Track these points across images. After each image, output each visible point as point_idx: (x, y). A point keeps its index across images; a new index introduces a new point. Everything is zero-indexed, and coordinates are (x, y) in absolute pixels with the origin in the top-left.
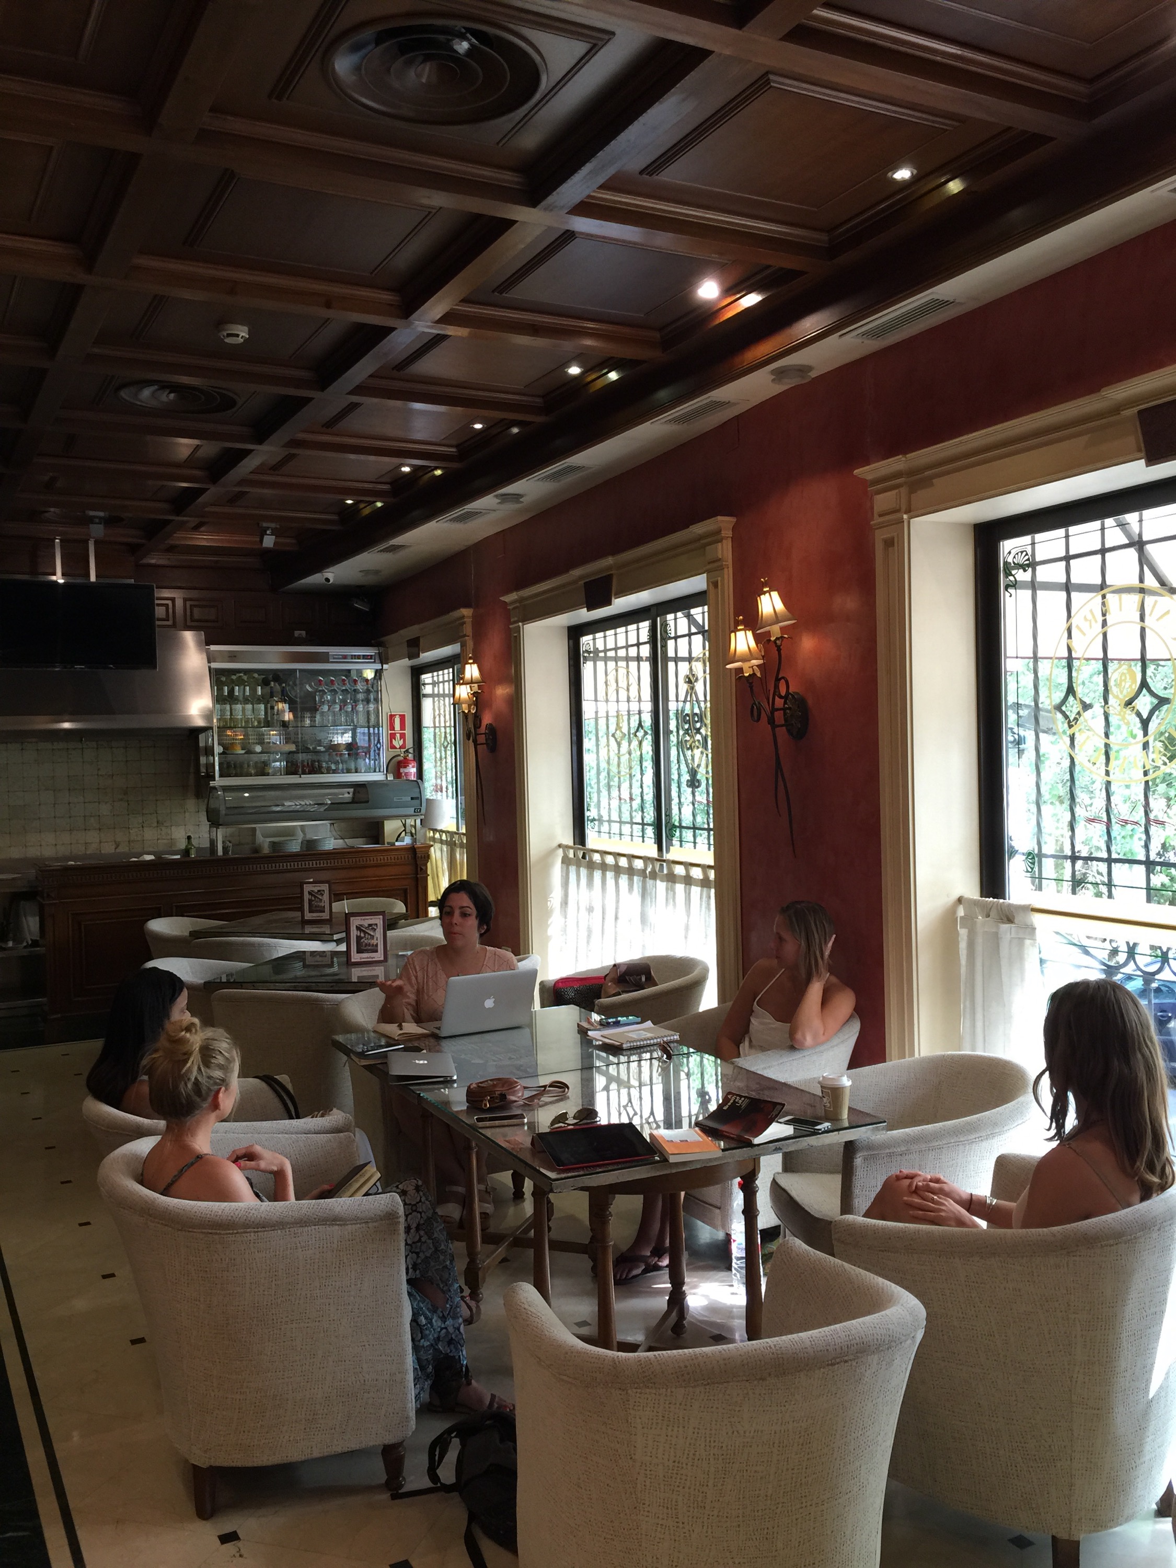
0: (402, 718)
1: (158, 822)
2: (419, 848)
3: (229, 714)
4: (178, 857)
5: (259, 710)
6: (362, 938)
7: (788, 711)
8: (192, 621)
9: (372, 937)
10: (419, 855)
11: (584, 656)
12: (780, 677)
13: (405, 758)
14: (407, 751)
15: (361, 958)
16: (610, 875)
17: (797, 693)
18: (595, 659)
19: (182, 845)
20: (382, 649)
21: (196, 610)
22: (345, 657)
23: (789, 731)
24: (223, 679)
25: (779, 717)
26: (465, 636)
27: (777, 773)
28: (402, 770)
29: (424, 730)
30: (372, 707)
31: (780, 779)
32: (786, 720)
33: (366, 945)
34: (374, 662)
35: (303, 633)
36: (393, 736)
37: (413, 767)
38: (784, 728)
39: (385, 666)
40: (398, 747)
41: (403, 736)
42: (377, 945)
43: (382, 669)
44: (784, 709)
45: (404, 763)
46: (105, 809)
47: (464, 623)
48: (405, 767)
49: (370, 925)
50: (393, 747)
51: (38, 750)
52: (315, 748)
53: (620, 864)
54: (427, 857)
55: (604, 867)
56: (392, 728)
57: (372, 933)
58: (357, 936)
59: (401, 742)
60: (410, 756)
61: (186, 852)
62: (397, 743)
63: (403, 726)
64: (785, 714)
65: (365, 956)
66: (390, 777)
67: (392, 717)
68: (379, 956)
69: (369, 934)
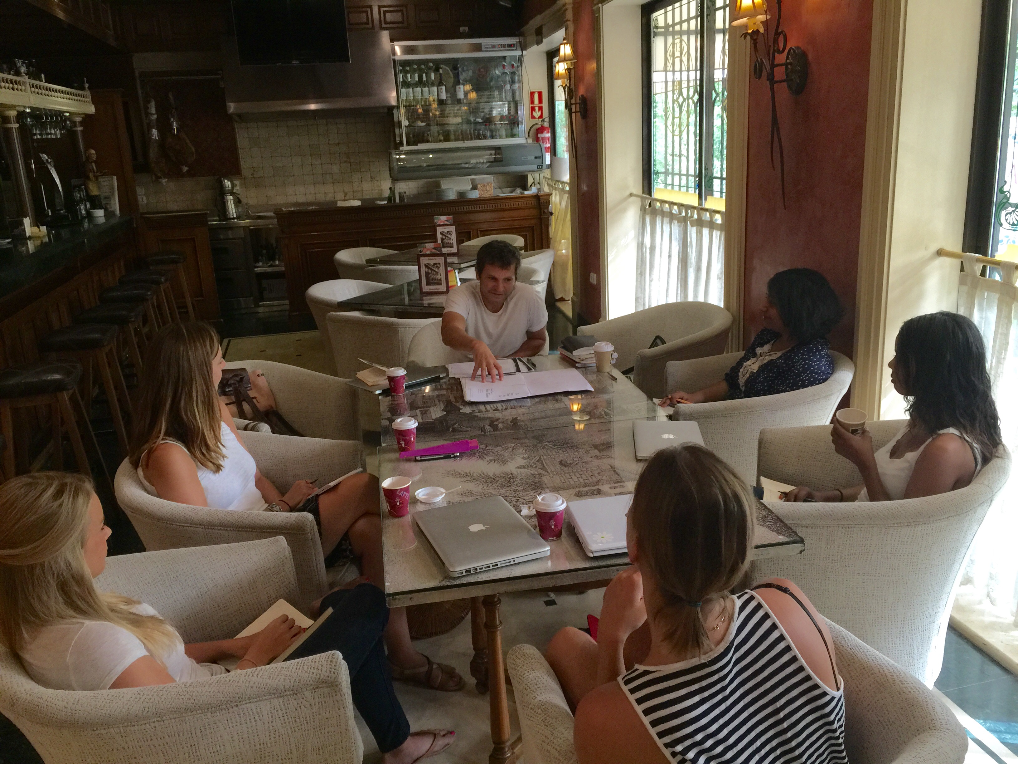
0: (540, 94)
1: (371, 178)
2: (542, 196)
3: (412, 95)
4: (386, 202)
5: (433, 91)
6: (430, 273)
7: (789, 66)
8: (386, 23)
9: (437, 273)
10: (542, 201)
11: (654, 32)
12: (780, 31)
13: (542, 126)
14: (543, 120)
15: (430, 289)
16: (666, 220)
17: (798, 48)
18: (665, 34)
19: (387, 194)
20: (522, 38)
21: (388, 15)
22: (494, 46)
23: (789, 86)
24: (408, 68)
25: (780, 73)
26: (567, 21)
27: (773, 129)
28: (540, 135)
29: (557, 103)
30: (516, 86)
31: (775, 137)
32: (787, 75)
33: (433, 279)
34: (516, 49)
35: (466, 29)
36: (533, 109)
37: (548, 132)
38: (785, 84)
39: (524, 53)
40: (537, 117)
41: (541, 109)
42: (441, 280)
43: (522, 55)
44: (786, 65)
45: (541, 130)
46: (335, 169)
47: (567, 9)
48: (542, 132)
49: (435, 264)
50: (533, 117)
51: (287, 126)
52: (475, 120)
53: (674, 212)
54: (548, 203)
55: (663, 214)
56: (532, 102)
57: (437, 270)
58: (426, 272)
59: (539, 114)
60: (546, 124)
61: (390, 199)
62: (537, 114)
63: (540, 101)
64: (787, 69)
65: (432, 288)
66: (530, 141)
67: (532, 94)
68: (443, 288)
69: (434, 271)
